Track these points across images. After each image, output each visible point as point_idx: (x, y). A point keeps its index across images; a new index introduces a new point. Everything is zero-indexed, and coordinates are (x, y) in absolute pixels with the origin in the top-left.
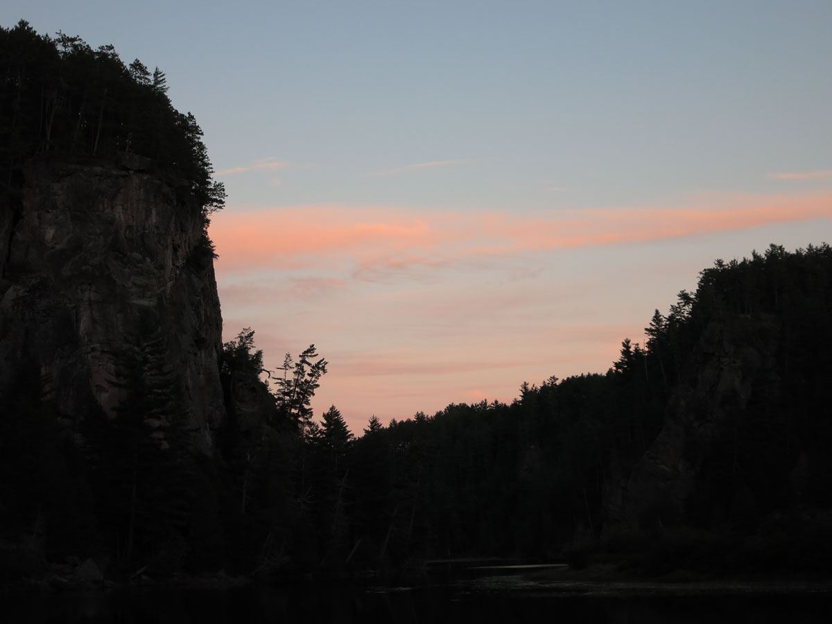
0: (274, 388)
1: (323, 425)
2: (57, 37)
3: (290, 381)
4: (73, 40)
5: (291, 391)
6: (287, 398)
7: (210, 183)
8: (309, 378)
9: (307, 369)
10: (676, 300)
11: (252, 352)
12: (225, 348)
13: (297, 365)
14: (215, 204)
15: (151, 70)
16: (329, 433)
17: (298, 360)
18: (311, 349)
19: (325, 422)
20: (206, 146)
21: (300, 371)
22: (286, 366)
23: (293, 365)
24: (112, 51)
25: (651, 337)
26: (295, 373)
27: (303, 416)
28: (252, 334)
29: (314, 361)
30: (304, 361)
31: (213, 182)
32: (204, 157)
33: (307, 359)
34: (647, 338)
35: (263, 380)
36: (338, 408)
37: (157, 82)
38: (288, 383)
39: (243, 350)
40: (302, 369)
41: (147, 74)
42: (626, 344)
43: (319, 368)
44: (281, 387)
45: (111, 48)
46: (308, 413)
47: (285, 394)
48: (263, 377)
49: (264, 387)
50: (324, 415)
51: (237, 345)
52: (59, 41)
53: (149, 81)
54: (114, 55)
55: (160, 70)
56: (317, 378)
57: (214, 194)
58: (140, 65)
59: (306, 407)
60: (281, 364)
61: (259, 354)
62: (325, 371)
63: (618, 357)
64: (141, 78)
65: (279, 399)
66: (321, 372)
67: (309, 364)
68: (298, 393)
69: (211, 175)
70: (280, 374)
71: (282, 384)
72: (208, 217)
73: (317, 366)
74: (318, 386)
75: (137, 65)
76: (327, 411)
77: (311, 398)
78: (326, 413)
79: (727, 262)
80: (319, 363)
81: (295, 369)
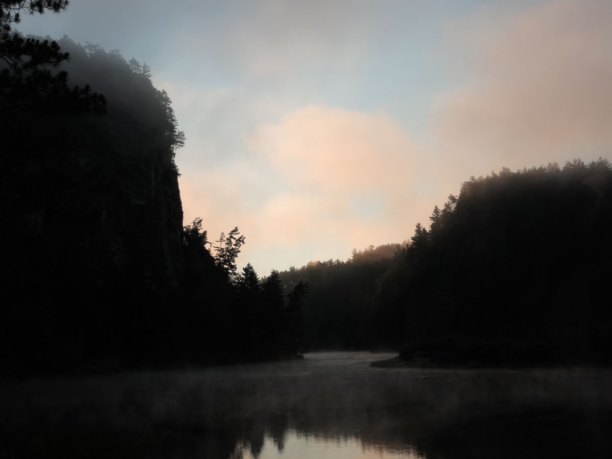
0: (214, 253)
1: (243, 274)
2: (86, 44)
3: (223, 249)
4: (96, 46)
5: (224, 255)
6: (222, 259)
7: (176, 132)
8: (234, 247)
9: (233, 241)
10: (447, 200)
11: (201, 232)
12: (184, 229)
13: (228, 239)
14: (178, 144)
15: (141, 64)
16: (247, 279)
17: (228, 236)
18: (236, 230)
19: (244, 273)
20: (174, 110)
21: (229, 243)
22: (221, 240)
23: (225, 239)
24: (118, 53)
25: (433, 222)
26: (226, 244)
27: (231, 269)
28: (201, 221)
29: (237, 237)
30: (231, 237)
31: (177, 131)
32: (172, 116)
33: (233, 236)
34: (431, 222)
35: (207, 248)
36: (252, 265)
37: (145, 72)
38: (222, 249)
39: (195, 231)
40: (230, 241)
41: (140, 66)
42: (418, 226)
43: (240, 241)
44: (219, 252)
45: (117, 51)
46: (233, 267)
47: (220, 256)
48: (207, 246)
49: (208, 252)
50: (244, 269)
51: (191, 228)
52: (87, 47)
53: (141, 70)
54: (120, 56)
55: (147, 64)
56: (239, 247)
57: (178, 138)
58: (135, 61)
59: (233, 264)
60: (219, 239)
61: (205, 233)
62: (244, 243)
63: (413, 234)
64: (136, 69)
65: (217, 259)
66: (241, 243)
67: (235, 239)
68: (228, 256)
69: (177, 127)
70: (218, 245)
71: (219, 250)
72: (174, 152)
74: (240, 251)
75: (133, 61)
76: (245, 266)
77: (236, 259)
78: (245, 267)
79: (477, 178)
80: (240, 238)
81: (226, 242)
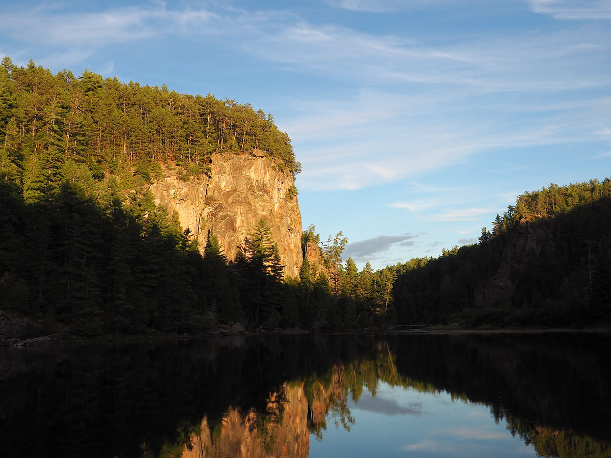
0: (324, 250)
2: (225, 100)
3: (331, 247)
4: (232, 102)
5: (332, 251)
6: (330, 254)
8: (340, 245)
9: (339, 242)
10: (507, 210)
11: (315, 234)
13: (334, 240)
14: (298, 171)
15: (266, 113)
16: (349, 269)
17: (335, 238)
18: (340, 233)
19: (347, 264)
20: (293, 146)
21: (336, 243)
22: (329, 240)
23: (332, 239)
24: (249, 106)
25: (495, 226)
28: (314, 227)
29: (342, 238)
30: (337, 238)
31: (296, 161)
32: (292, 151)
33: (339, 237)
34: (493, 226)
35: (320, 247)
36: (352, 258)
37: (269, 119)
39: (311, 234)
40: (337, 241)
41: (265, 115)
42: (485, 229)
46: (339, 260)
47: (329, 252)
48: (320, 245)
49: (321, 249)
51: (308, 232)
53: (266, 118)
54: (251, 108)
55: (271, 114)
56: (343, 245)
57: (297, 167)
58: (262, 112)
59: (339, 258)
61: (318, 236)
62: (347, 242)
63: (480, 235)
64: (262, 117)
65: (327, 254)
66: (345, 243)
67: (340, 239)
68: (335, 252)
69: (295, 159)
70: (327, 244)
71: (327, 248)
72: (295, 177)
73: (343, 240)
74: (344, 249)
75: (260, 112)
77: (341, 254)
78: (347, 260)
81: (334, 242)
